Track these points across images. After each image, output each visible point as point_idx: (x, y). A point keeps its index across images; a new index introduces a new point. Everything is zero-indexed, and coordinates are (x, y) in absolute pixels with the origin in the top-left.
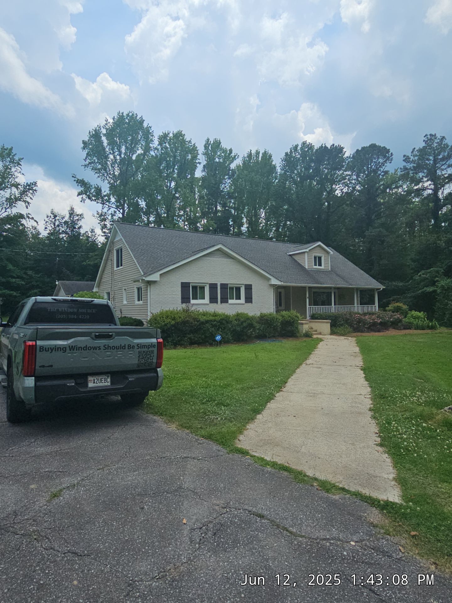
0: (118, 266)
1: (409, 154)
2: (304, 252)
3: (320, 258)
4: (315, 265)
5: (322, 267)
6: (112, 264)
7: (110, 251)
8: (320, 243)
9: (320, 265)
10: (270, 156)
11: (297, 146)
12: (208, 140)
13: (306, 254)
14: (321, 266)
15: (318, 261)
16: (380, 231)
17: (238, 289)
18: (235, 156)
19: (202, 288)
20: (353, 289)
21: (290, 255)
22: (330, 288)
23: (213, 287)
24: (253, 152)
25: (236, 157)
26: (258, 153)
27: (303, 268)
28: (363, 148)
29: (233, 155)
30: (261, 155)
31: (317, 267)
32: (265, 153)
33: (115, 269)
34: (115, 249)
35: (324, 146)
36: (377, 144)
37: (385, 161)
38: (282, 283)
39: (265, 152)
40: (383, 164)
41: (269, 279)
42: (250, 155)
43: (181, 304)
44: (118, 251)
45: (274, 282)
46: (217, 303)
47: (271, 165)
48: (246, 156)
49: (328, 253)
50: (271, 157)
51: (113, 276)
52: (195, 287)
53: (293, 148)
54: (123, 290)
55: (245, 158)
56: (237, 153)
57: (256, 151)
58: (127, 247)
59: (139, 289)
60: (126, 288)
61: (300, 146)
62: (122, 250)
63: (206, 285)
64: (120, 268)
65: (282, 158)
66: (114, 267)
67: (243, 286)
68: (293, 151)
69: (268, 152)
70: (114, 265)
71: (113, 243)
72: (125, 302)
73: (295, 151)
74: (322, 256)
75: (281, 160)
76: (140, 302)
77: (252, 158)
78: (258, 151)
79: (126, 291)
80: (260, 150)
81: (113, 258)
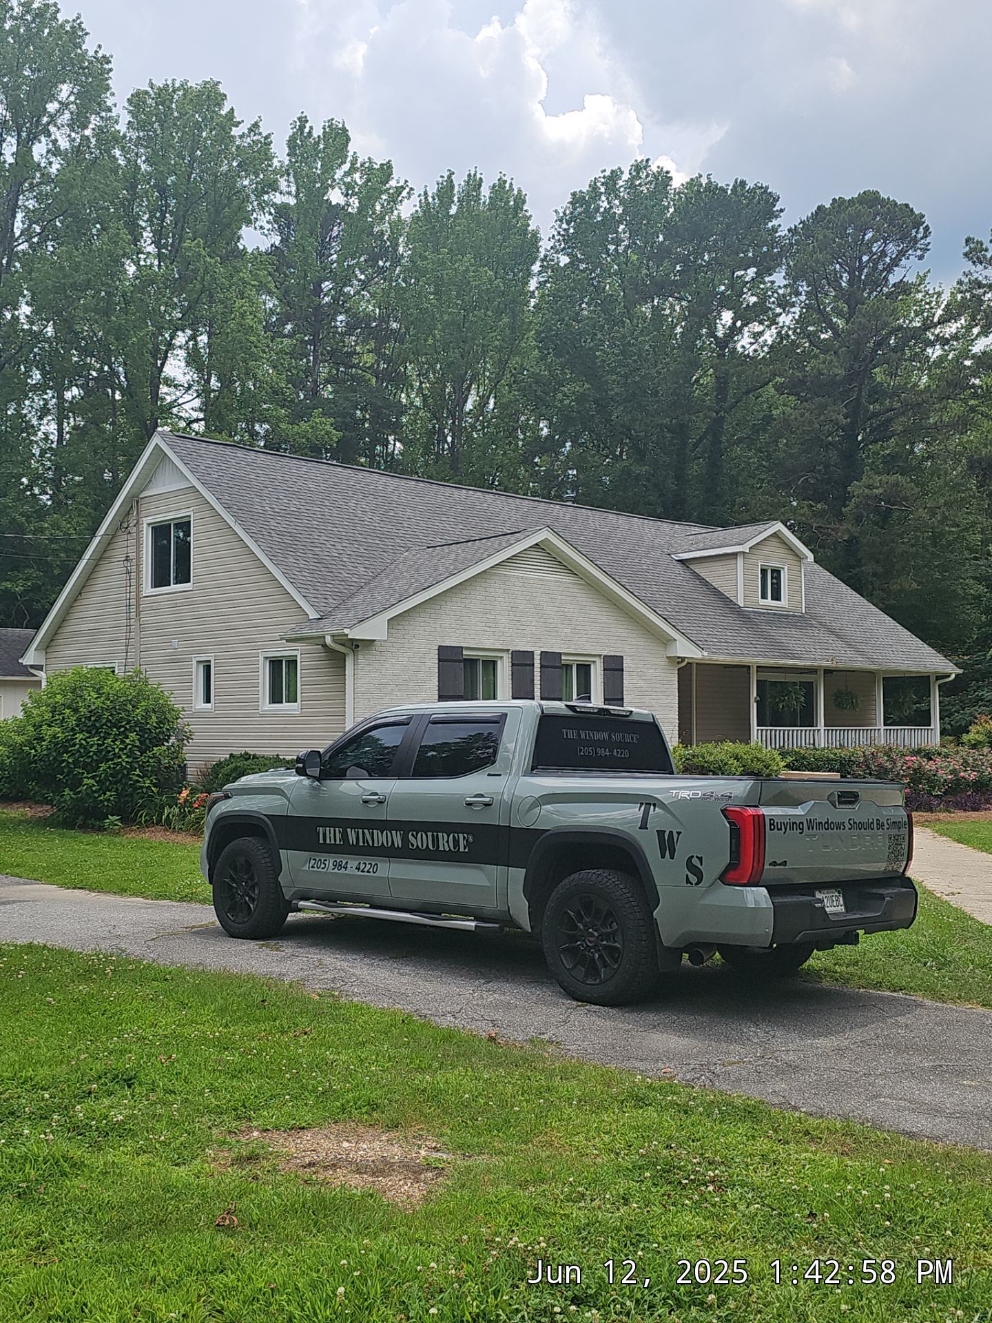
0: (160, 579)
2: (735, 555)
3: (777, 573)
4: (764, 596)
5: (784, 603)
6: (133, 575)
7: (121, 525)
8: (778, 526)
9: (776, 596)
10: (520, 200)
11: (615, 175)
12: (303, 120)
13: (740, 560)
14: (779, 599)
15: (772, 582)
16: (897, 485)
17: (584, 669)
18: (399, 190)
19: (491, 665)
20: (872, 673)
21: (682, 561)
22: (812, 671)
23: (522, 661)
24: (459, 181)
25: (404, 194)
26: (474, 184)
27: (727, 603)
28: (839, 204)
29: (392, 184)
30: (485, 192)
31: (769, 601)
32: (500, 189)
33: (147, 589)
34: (146, 521)
35: (704, 181)
36: (884, 195)
37: (902, 253)
38: (706, 654)
39: (502, 182)
40: (895, 262)
41: (667, 641)
42: (446, 189)
44: (160, 531)
45: (686, 650)
47: (525, 233)
48: (433, 189)
49: (799, 557)
50: (524, 202)
51: (138, 614)
52: (472, 662)
53: (603, 180)
54: (194, 662)
55: (430, 200)
56: (406, 181)
57: (469, 175)
58: (230, 520)
59: (275, 664)
60: (208, 659)
61: (626, 176)
62: (184, 526)
63: (501, 658)
64: (173, 587)
65: (561, 211)
66: (139, 585)
67: (598, 663)
68: (603, 190)
69: (511, 184)
70: (139, 578)
71: (138, 502)
72: (200, 705)
73: (608, 193)
74: (783, 568)
75: (556, 218)
76: (285, 706)
77: (456, 199)
78: (475, 175)
79: (209, 666)
80: (482, 176)
81: (139, 551)
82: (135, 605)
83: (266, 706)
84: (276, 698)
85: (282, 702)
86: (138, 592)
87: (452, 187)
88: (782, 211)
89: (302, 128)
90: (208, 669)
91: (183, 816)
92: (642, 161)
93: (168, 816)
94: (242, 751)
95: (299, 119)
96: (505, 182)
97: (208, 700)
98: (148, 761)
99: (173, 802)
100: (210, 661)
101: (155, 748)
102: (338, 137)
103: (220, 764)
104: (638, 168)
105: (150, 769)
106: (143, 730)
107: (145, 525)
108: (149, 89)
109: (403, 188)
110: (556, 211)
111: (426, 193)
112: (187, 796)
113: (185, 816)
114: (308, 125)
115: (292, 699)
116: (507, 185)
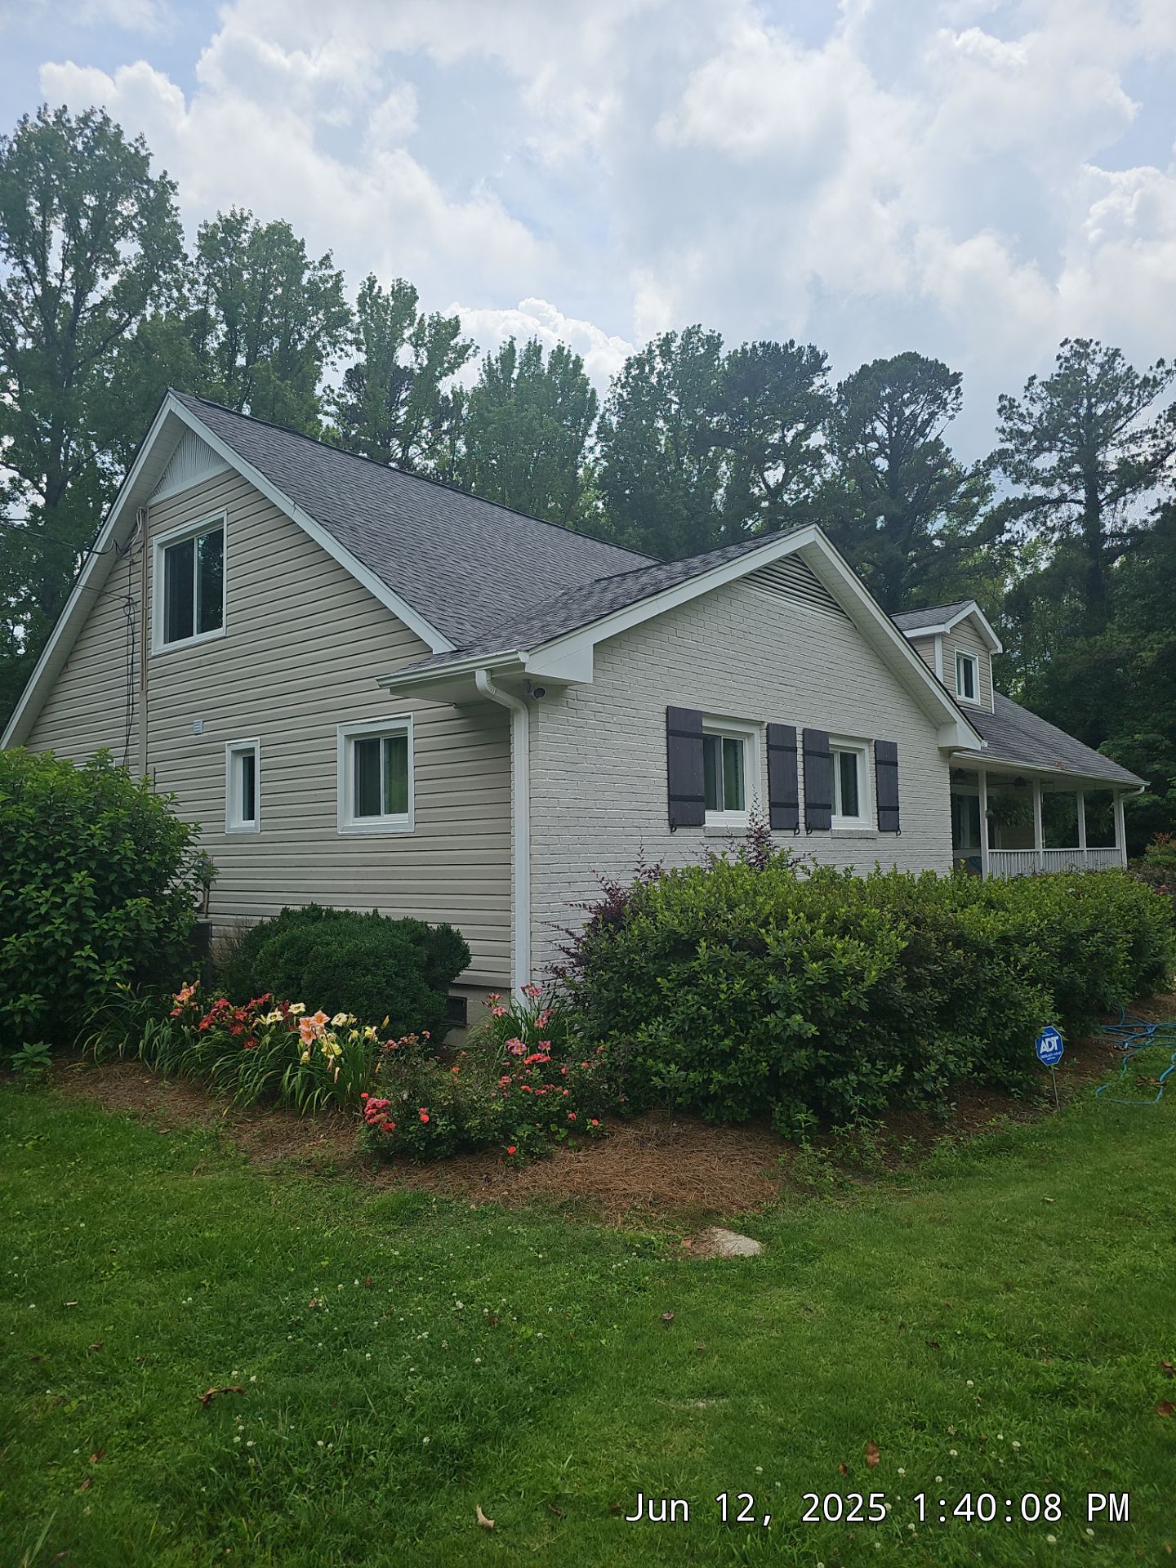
0: (178, 628)
1: (1018, 394)
2: (931, 638)
3: (969, 666)
4: (959, 691)
5: (977, 699)
6: (136, 625)
7: (121, 549)
8: (973, 607)
9: (969, 691)
10: (578, 365)
11: (668, 341)
12: (372, 282)
13: (938, 645)
14: (972, 697)
15: (965, 675)
17: (849, 763)
18: (466, 347)
19: (733, 747)
23: (780, 742)
24: (520, 346)
25: (470, 352)
26: (535, 350)
28: (880, 364)
29: (458, 340)
30: (545, 359)
31: (963, 696)
32: (559, 355)
33: (158, 644)
34: (156, 541)
36: (923, 356)
37: (933, 415)
38: (984, 745)
39: (561, 349)
41: (939, 725)
42: (508, 354)
43: (666, 829)
44: (178, 554)
46: (796, 828)
47: (584, 391)
48: (496, 354)
49: (987, 648)
50: (581, 366)
51: (144, 681)
52: (709, 741)
53: (658, 343)
54: (228, 753)
55: (494, 362)
56: (472, 340)
57: (530, 343)
58: (284, 503)
59: (366, 748)
60: (250, 746)
61: (679, 341)
62: (215, 540)
63: (750, 735)
64: (197, 638)
65: (616, 376)
66: (146, 639)
67: (867, 750)
68: (657, 352)
69: (569, 351)
70: (146, 628)
71: (144, 513)
72: (237, 822)
73: (662, 354)
74: (975, 659)
75: (611, 383)
76: (385, 821)
77: (517, 365)
78: (535, 342)
79: (252, 759)
80: (542, 343)
81: (146, 588)
82: (140, 669)
83: (351, 822)
84: (367, 805)
85: (379, 814)
86: (146, 649)
87: (514, 351)
88: (829, 368)
89: (371, 287)
90: (249, 764)
91: (179, 1042)
92: (694, 327)
93: (151, 1040)
94: (308, 900)
95: (369, 279)
96: (564, 348)
97: (250, 815)
98: (113, 929)
99: (161, 1011)
100: (253, 750)
101: (128, 902)
102: (405, 297)
103: (262, 931)
104: (689, 334)
105: (116, 944)
106: (105, 865)
107: (155, 547)
108: (218, 222)
109: (469, 347)
110: (611, 376)
111: (489, 358)
112: (190, 999)
113: (185, 1044)
114: (377, 285)
115: (398, 805)
116: (565, 352)
